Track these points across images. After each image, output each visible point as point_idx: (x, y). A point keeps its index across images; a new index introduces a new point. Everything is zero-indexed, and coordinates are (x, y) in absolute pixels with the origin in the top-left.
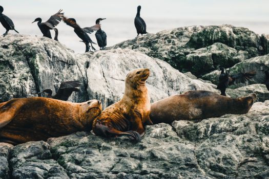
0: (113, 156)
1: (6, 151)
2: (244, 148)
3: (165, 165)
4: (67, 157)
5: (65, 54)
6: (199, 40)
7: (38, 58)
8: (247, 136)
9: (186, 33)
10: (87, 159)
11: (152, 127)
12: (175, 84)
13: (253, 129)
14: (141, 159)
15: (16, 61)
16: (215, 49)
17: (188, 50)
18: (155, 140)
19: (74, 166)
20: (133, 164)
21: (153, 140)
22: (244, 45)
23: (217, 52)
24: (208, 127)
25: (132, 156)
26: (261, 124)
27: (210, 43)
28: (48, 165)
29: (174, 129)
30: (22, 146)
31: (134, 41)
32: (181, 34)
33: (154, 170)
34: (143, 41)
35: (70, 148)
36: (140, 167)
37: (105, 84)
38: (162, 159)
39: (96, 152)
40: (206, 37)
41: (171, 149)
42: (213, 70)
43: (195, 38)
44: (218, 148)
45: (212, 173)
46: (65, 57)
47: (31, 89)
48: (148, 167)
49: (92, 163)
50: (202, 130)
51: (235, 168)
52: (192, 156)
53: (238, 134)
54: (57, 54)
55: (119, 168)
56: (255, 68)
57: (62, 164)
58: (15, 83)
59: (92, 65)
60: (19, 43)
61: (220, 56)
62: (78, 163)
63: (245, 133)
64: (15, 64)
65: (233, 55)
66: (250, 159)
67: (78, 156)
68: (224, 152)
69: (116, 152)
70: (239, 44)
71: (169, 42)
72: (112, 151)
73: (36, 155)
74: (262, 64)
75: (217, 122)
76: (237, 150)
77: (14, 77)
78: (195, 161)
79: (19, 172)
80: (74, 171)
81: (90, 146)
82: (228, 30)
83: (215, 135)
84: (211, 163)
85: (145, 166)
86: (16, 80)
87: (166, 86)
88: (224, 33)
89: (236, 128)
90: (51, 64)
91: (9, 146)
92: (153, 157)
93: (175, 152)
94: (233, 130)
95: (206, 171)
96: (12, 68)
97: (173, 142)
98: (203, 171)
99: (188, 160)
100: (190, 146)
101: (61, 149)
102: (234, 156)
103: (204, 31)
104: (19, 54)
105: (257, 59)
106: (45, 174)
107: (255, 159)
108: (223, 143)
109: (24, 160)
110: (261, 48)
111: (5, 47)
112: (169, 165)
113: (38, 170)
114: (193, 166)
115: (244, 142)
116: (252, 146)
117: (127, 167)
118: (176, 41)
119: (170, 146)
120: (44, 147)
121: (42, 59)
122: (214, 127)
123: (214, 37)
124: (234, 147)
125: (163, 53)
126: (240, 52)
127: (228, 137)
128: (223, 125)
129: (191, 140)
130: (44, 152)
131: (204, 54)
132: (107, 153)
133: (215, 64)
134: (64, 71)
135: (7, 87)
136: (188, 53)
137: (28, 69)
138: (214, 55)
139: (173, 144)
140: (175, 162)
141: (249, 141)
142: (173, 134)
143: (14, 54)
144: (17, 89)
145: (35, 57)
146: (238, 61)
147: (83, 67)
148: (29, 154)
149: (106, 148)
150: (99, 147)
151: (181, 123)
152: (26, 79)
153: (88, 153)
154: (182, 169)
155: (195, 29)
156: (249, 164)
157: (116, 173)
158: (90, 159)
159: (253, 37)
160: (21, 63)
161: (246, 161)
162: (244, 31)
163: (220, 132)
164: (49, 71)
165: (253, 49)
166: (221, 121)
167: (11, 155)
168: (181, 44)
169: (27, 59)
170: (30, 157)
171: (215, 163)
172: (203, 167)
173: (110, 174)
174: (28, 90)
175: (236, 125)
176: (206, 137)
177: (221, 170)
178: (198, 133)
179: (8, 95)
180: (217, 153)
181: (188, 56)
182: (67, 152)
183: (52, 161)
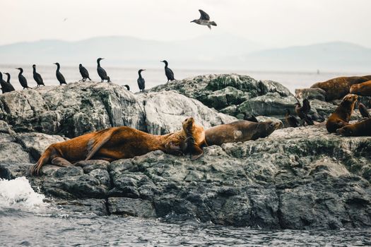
0: (184, 170)
1: (105, 166)
2: (277, 163)
3: (223, 175)
4: (151, 170)
5: (129, 95)
6: (215, 85)
7: (110, 98)
8: (278, 154)
9: (204, 80)
10: (166, 172)
11: (208, 148)
12: (206, 117)
13: (282, 149)
14: (205, 171)
15: (94, 100)
16: (227, 91)
17: (208, 92)
18: (212, 158)
19: (157, 177)
20: (200, 175)
21: (210, 158)
22: (248, 88)
23: (230, 93)
24: (249, 148)
25: (198, 169)
26: (287, 146)
27: (223, 86)
28: (138, 176)
29: (224, 150)
30: (117, 162)
31: (166, 85)
32: (201, 80)
33: (215, 179)
34: (173, 86)
35: (152, 164)
36: (205, 177)
37: (159, 117)
38: (220, 172)
39: (171, 166)
40: (220, 83)
41: (225, 164)
42: (227, 106)
43: (213, 83)
44: (259, 163)
45: (257, 181)
46: (129, 98)
47: (107, 121)
48: (211, 177)
49: (170, 174)
50: (245, 150)
51: (272, 177)
52: (241, 169)
53: (271, 153)
54: (123, 95)
55: (190, 178)
56: (258, 105)
57: (148, 175)
58: (95, 116)
59: (148, 103)
60: (94, 87)
61: (232, 96)
62: (159, 174)
63: (276, 152)
64: (93, 103)
65: (240, 95)
66: (282, 171)
67: (159, 170)
68: (264, 166)
69: (186, 166)
70: (244, 87)
71: (193, 86)
72: (183, 166)
73: (128, 169)
74: (263, 102)
75: (255, 144)
76: (272, 165)
77: (94, 112)
78: (244, 173)
79: (119, 181)
80: (158, 180)
81: (167, 162)
82: (236, 78)
83: (255, 154)
84: (255, 174)
85: (208, 177)
86: (96, 114)
87: (200, 118)
88: (233, 80)
89: (270, 149)
90: (120, 102)
91: (107, 162)
92: (213, 170)
93: (228, 166)
94: (267, 150)
95: (252, 179)
96: (92, 105)
97: (225, 159)
98: (250, 180)
99: (239, 172)
100: (238, 162)
101: (146, 165)
102: (271, 169)
103: (219, 78)
104: (95, 96)
105: (258, 98)
106: (138, 183)
107: (285, 171)
108: (262, 160)
109: (120, 173)
110: (260, 90)
111: (85, 90)
112: (226, 175)
113: (132, 179)
114: (243, 176)
115: (276, 159)
116: (283, 161)
117: (196, 177)
118: (197, 85)
119: (224, 162)
120: (133, 163)
121: (113, 99)
122: (253, 148)
123: (226, 83)
124: (270, 162)
125: (190, 94)
126: (246, 93)
127: (265, 155)
128: (259, 147)
129: (237, 158)
130: (133, 167)
131: (220, 95)
132: (180, 167)
133: (228, 102)
134: (128, 107)
135: (90, 119)
136: (208, 94)
137: (103, 106)
138: (227, 96)
139: (225, 160)
140: (230, 174)
141: (280, 158)
142: (224, 153)
143: (92, 96)
144: (97, 120)
145: (108, 98)
146: (244, 100)
147: (142, 105)
148: (123, 168)
149: (178, 164)
150: (173, 163)
151: (229, 145)
152: (102, 113)
153: (166, 167)
154: (235, 178)
155: (210, 77)
156: (282, 174)
157: (189, 181)
158: (169, 172)
159: (254, 83)
160: (98, 102)
161: (279, 173)
162: (247, 78)
163: (258, 151)
164: (119, 107)
165: (254, 91)
166: (258, 144)
167: (109, 169)
168: (201, 88)
169: (102, 99)
170: (124, 170)
171: (258, 174)
172: (250, 177)
173: (184, 182)
174: (104, 121)
175: (269, 146)
176: (248, 155)
177: (263, 179)
178: (242, 152)
179: (91, 125)
180: (259, 167)
181: (209, 96)
182: (151, 167)
183: (140, 173)
